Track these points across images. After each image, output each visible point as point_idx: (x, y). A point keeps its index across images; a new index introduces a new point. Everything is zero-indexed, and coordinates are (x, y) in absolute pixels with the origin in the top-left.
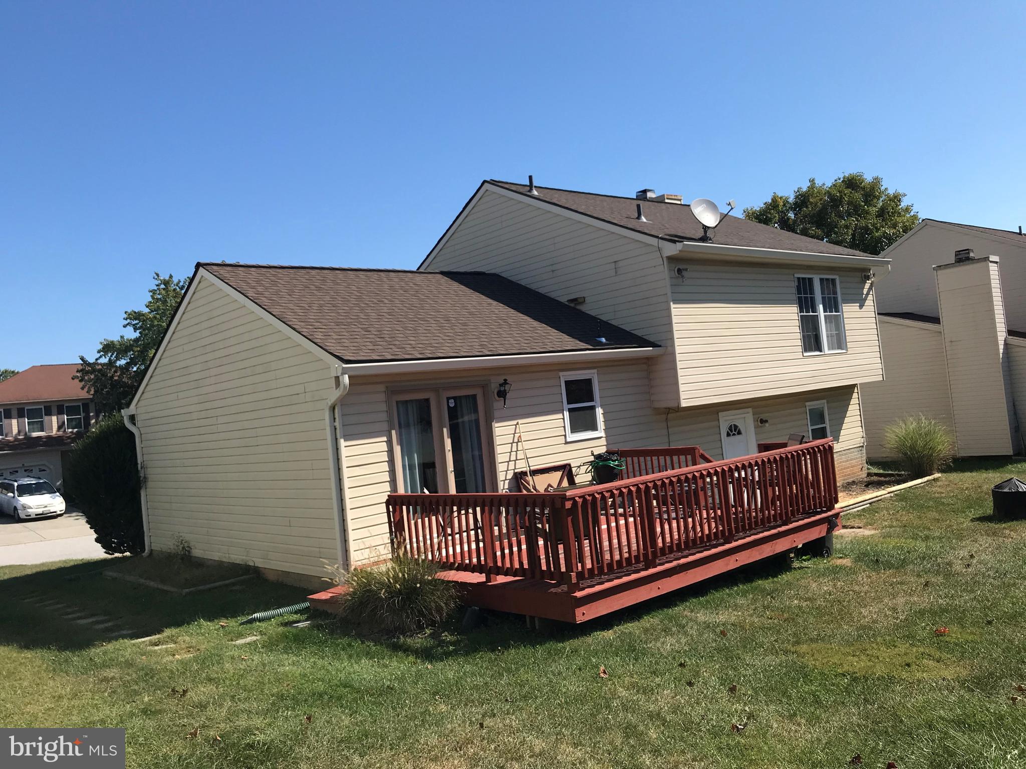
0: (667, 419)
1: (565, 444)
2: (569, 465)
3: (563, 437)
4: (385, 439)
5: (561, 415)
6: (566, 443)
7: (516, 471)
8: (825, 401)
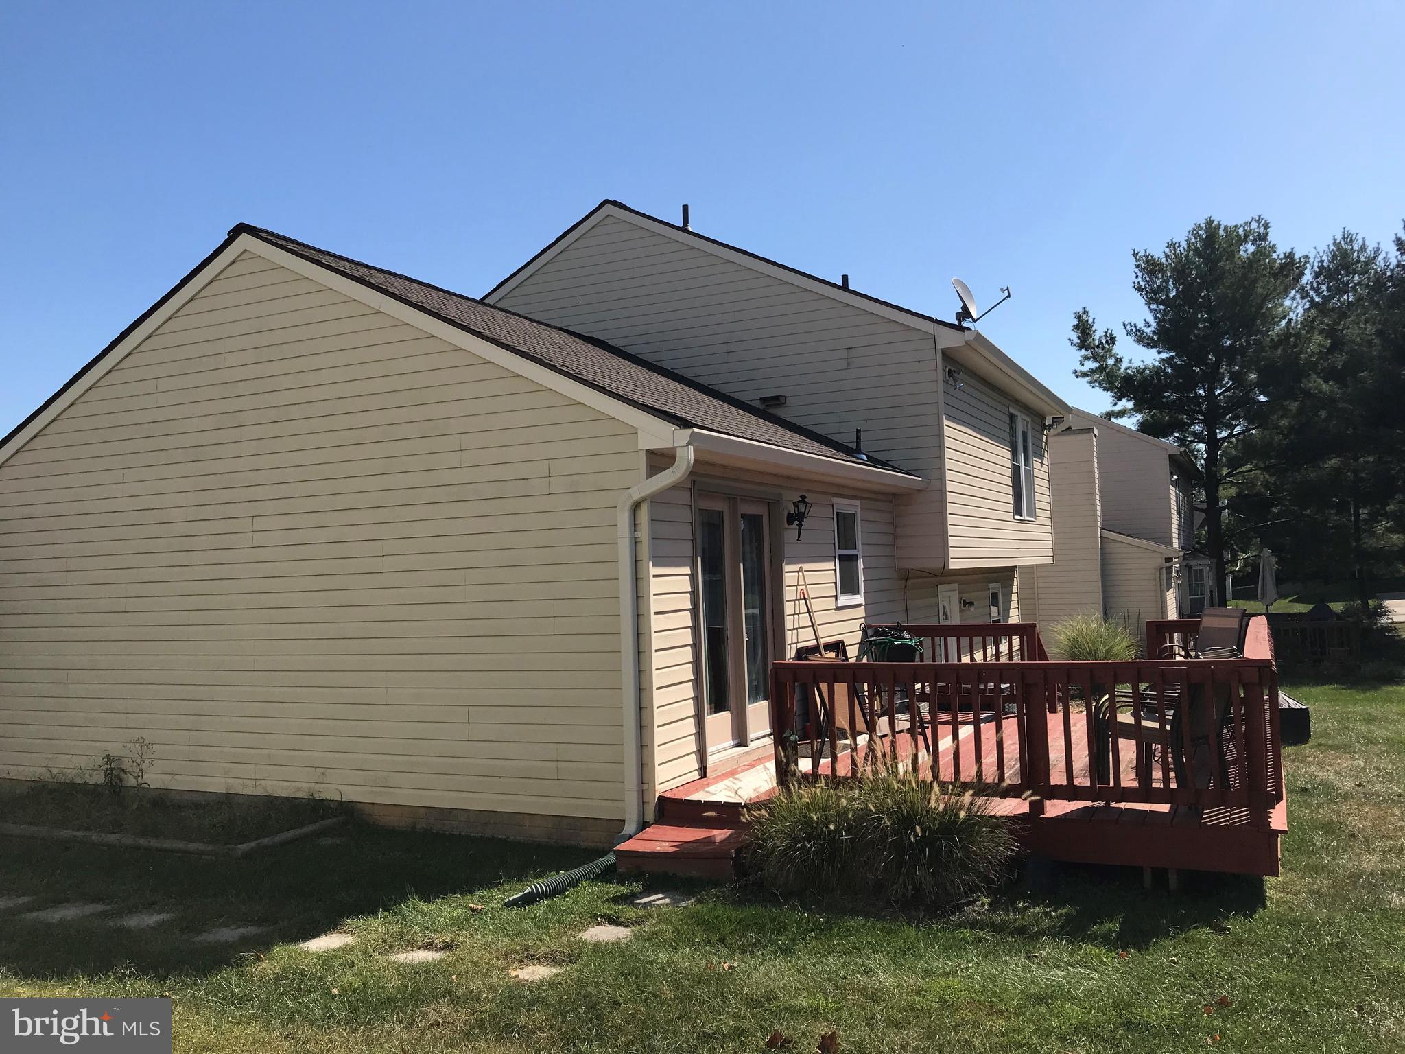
0: (905, 586)
1: (836, 609)
2: (842, 642)
3: (834, 598)
4: (687, 570)
5: (833, 563)
6: (838, 608)
7: (800, 645)
8: (999, 585)
